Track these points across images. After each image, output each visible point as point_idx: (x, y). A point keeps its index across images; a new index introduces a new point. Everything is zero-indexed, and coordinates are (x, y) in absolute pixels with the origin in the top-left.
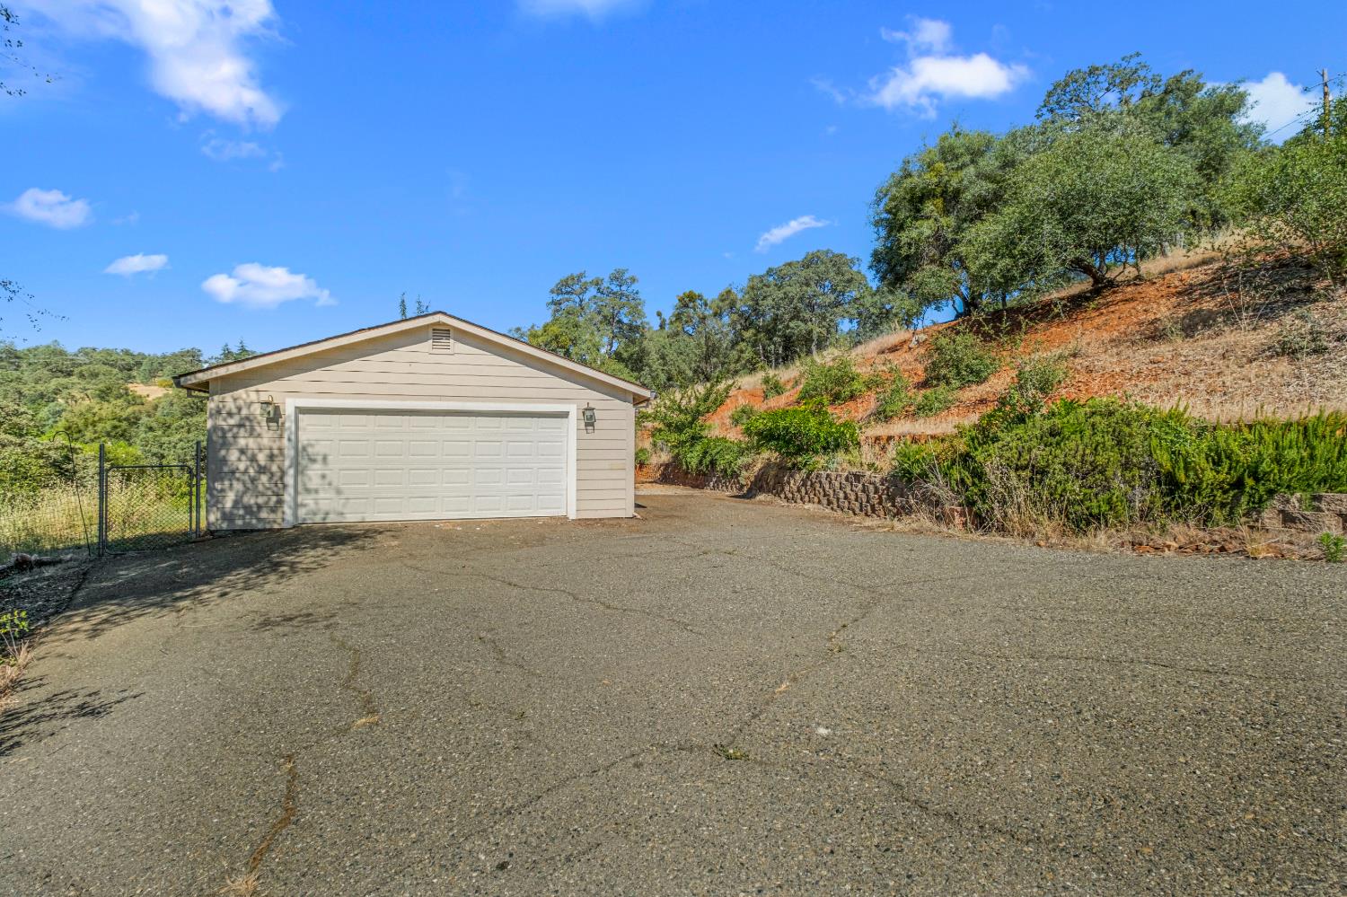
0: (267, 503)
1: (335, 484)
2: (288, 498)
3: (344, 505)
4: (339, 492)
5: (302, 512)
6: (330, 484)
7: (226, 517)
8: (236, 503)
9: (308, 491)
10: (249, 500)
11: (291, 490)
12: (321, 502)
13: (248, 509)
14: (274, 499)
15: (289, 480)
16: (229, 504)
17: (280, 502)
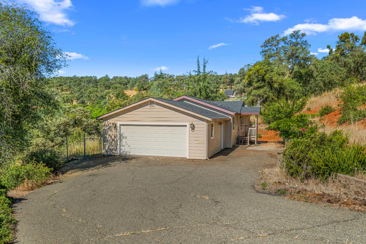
0: (114, 148)
1: (128, 144)
2: (118, 147)
3: (130, 150)
4: (129, 146)
5: (121, 151)
6: (127, 144)
7: (107, 151)
8: (108, 148)
9: (123, 146)
10: (111, 148)
11: (119, 145)
12: (125, 149)
13: (110, 149)
14: (115, 147)
15: (118, 143)
16: (107, 148)
17: (117, 148)
